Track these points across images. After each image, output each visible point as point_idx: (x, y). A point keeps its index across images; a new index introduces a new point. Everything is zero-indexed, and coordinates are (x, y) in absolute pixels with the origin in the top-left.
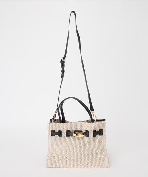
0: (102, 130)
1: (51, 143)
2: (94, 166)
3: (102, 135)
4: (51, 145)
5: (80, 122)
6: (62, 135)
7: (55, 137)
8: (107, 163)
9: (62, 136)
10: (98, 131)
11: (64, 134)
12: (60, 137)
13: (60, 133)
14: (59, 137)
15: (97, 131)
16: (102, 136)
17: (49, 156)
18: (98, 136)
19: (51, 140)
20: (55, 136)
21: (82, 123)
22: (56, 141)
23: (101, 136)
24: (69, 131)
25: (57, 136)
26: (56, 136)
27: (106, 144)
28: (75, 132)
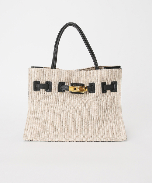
0: (116, 82)
1: (33, 103)
2: (102, 138)
3: (116, 91)
4: (32, 107)
5: (80, 70)
6: (51, 88)
7: (40, 92)
8: (123, 134)
9: (51, 91)
10: (110, 84)
11: (55, 87)
12: (48, 93)
13: (48, 86)
14: (46, 92)
15: (107, 84)
16: (115, 93)
17: (30, 122)
18: (108, 91)
19: (33, 97)
20: (39, 90)
21: (85, 71)
22: (41, 100)
23: (113, 93)
24: (63, 82)
25: (43, 91)
26: (41, 90)
27: (121, 106)
28: (72, 84)
